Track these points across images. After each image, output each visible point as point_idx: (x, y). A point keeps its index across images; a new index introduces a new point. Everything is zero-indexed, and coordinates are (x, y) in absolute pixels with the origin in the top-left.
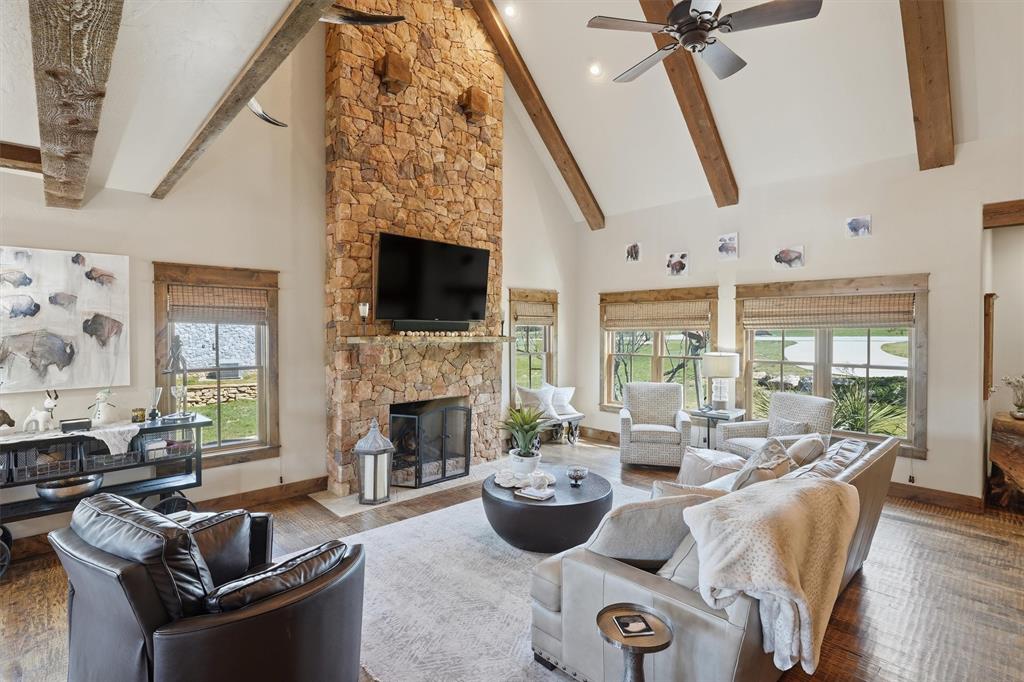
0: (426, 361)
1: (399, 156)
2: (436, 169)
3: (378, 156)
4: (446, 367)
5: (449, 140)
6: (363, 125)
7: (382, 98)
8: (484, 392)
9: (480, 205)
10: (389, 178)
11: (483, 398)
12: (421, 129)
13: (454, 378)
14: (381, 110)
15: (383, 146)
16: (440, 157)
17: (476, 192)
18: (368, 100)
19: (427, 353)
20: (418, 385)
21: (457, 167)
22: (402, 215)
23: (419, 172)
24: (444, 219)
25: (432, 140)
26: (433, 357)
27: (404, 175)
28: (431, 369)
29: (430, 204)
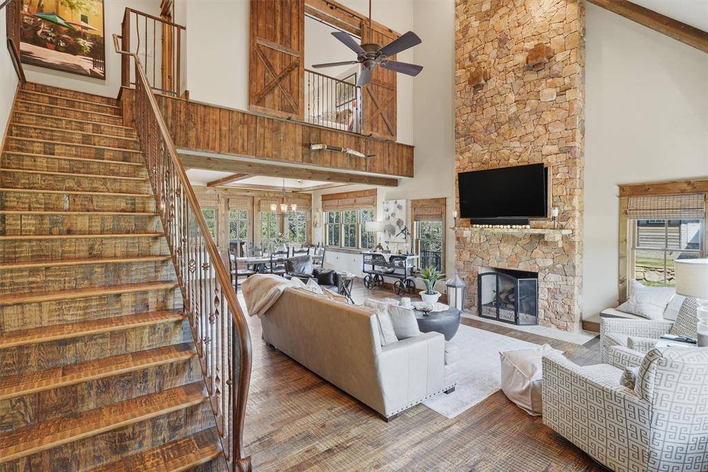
0: (502, 244)
1: (485, 123)
2: (510, 119)
3: (473, 129)
4: (518, 249)
5: (520, 95)
6: (465, 117)
7: (475, 95)
8: (554, 273)
9: (550, 128)
10: (479, 138)
11: (552, 277)
12: (498, 99)
13: (524, 258)
14: (475, 103)
15: (476, 123)
16: (513, 109)
17: (544, 120)
18: (468, 102)
19: (504, 238)
20: (498, 258)
21: (528, 109)
22: (486, 157)
23: (498, 126)
24: (517, 150)
25: (506, 102)
26: (507, 241)
27: (488, 132)
28: (507, 250)
29: (505, 143)
